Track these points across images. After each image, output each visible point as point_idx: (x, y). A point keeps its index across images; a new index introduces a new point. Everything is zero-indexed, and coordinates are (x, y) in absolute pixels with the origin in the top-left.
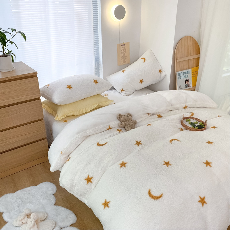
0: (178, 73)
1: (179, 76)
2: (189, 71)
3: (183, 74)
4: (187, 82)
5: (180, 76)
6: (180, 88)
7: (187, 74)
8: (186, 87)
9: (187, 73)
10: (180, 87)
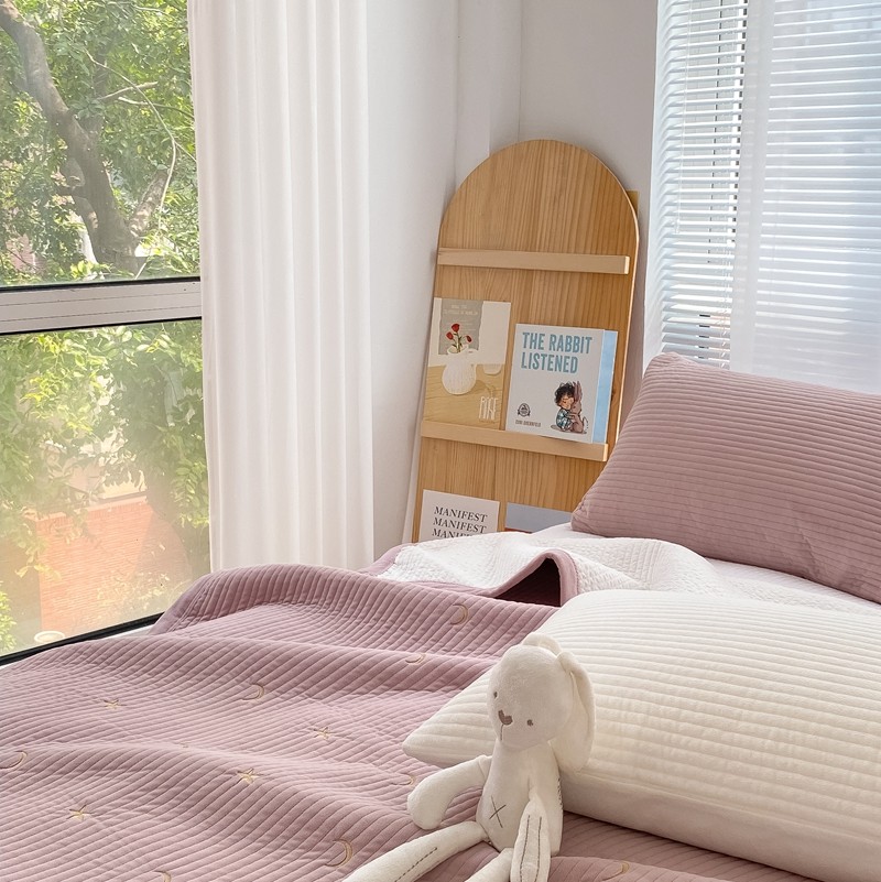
0: (526, 334)
1: (528, 351)
2: (589, 339)
3: (552, 343)
4: (567, 400)
5: (534, 351)
6: (520, 418)
7: (571, 354)
8: (560, 425)
9: (577, 345)
10: (524, 410)
